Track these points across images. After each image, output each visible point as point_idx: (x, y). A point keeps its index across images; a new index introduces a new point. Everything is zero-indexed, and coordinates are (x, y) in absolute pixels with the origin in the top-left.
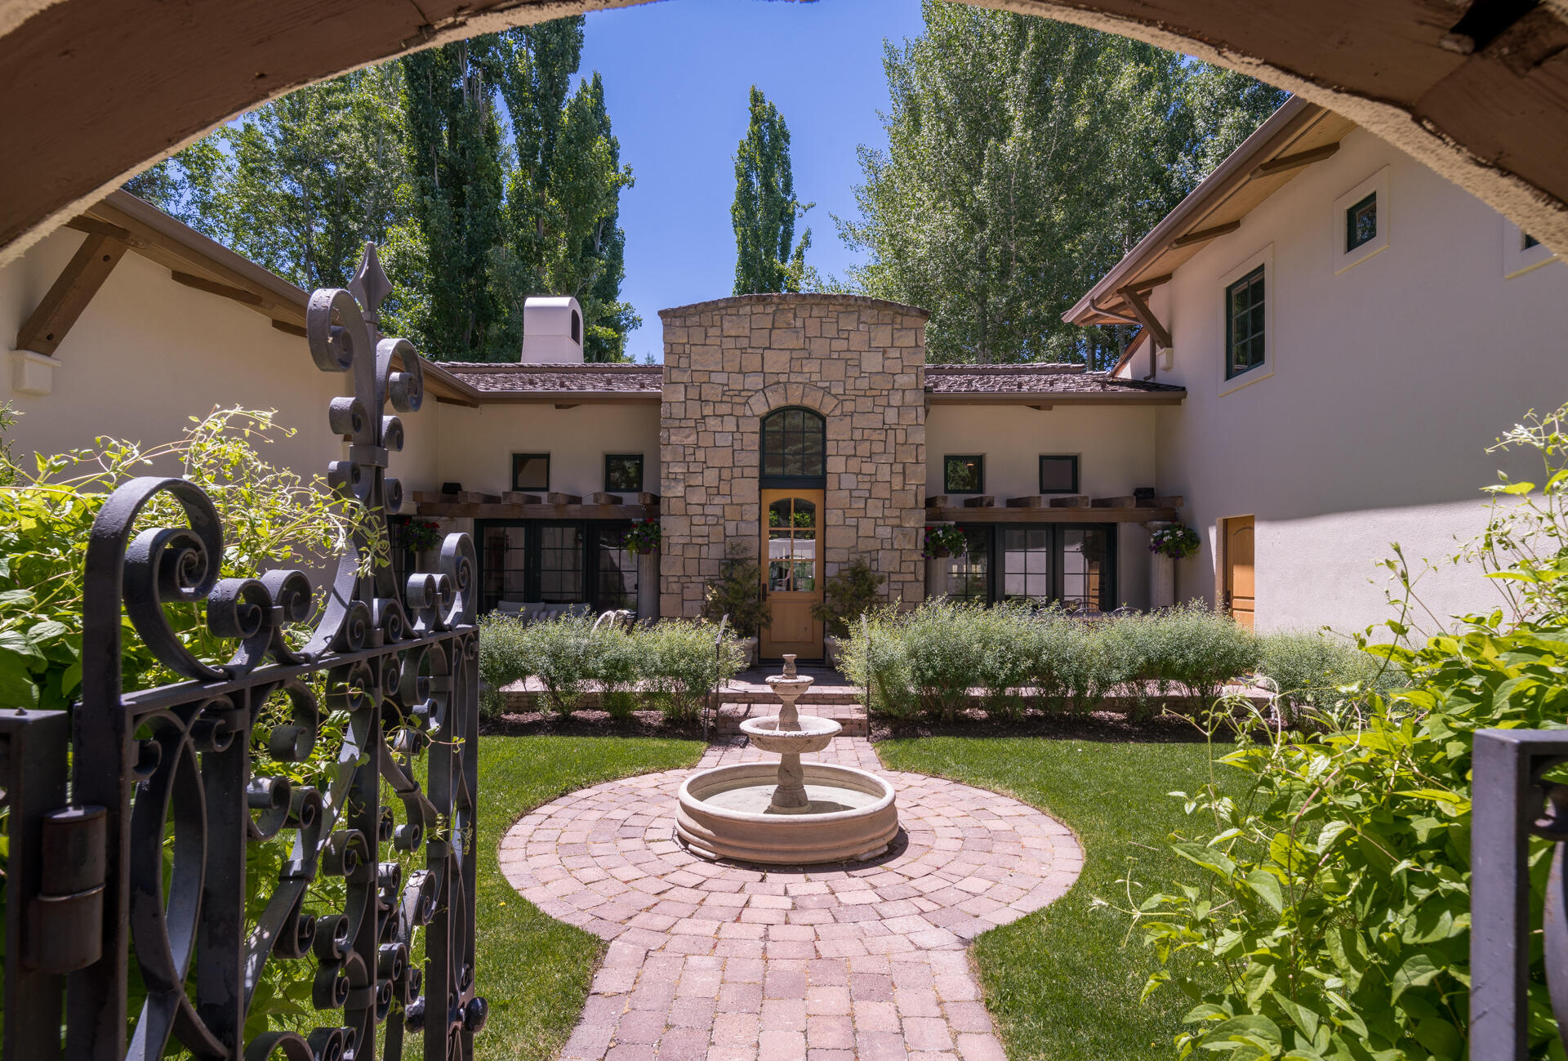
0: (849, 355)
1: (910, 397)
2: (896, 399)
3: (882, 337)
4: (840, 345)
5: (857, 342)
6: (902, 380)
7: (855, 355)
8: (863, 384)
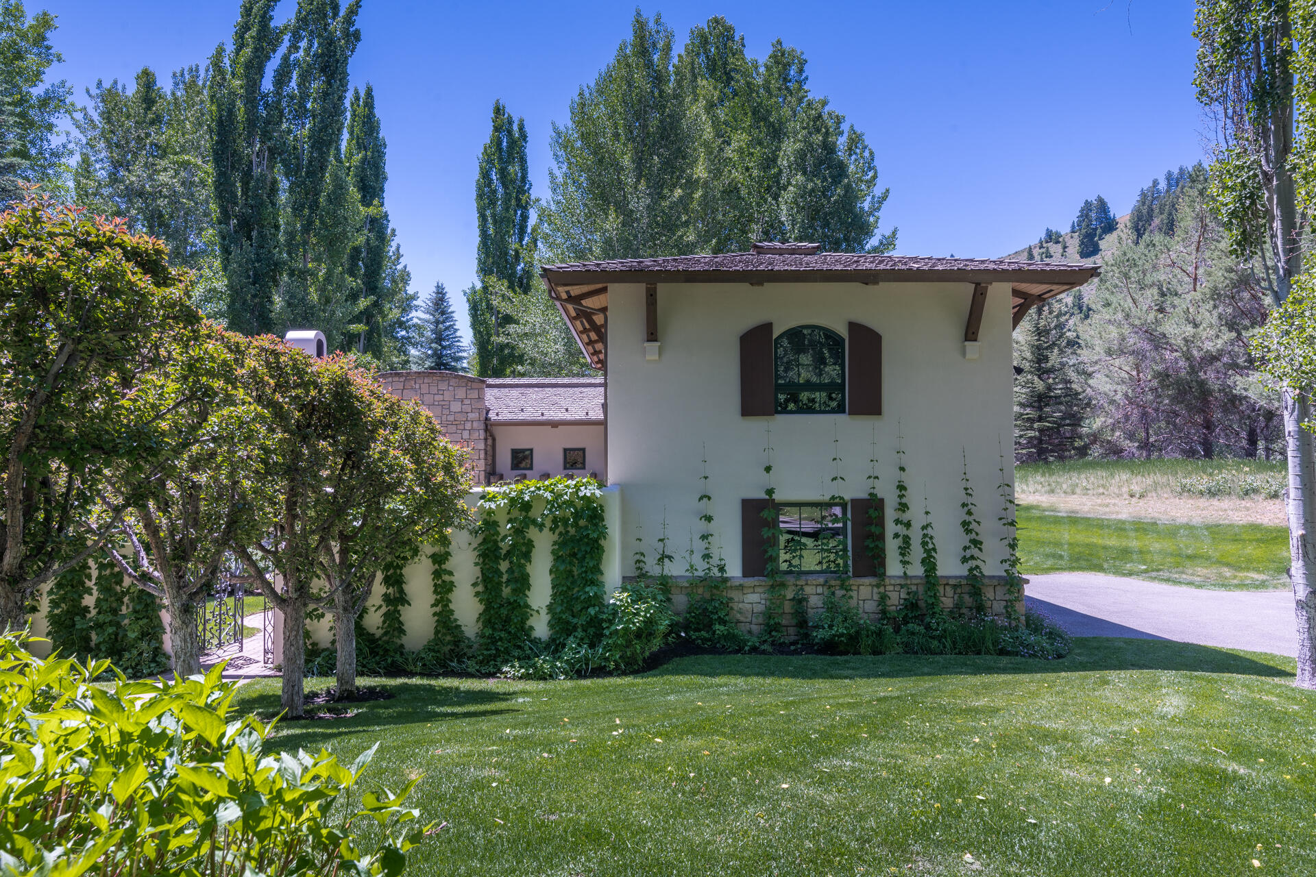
0: (443, 403)
1: (475, 425)
2: (468, 426)
3: (461, 393)
4: (438, 398)
5: (448, 396)
6: (471, 416)
7: (447, 403)
8: (451, 418)
